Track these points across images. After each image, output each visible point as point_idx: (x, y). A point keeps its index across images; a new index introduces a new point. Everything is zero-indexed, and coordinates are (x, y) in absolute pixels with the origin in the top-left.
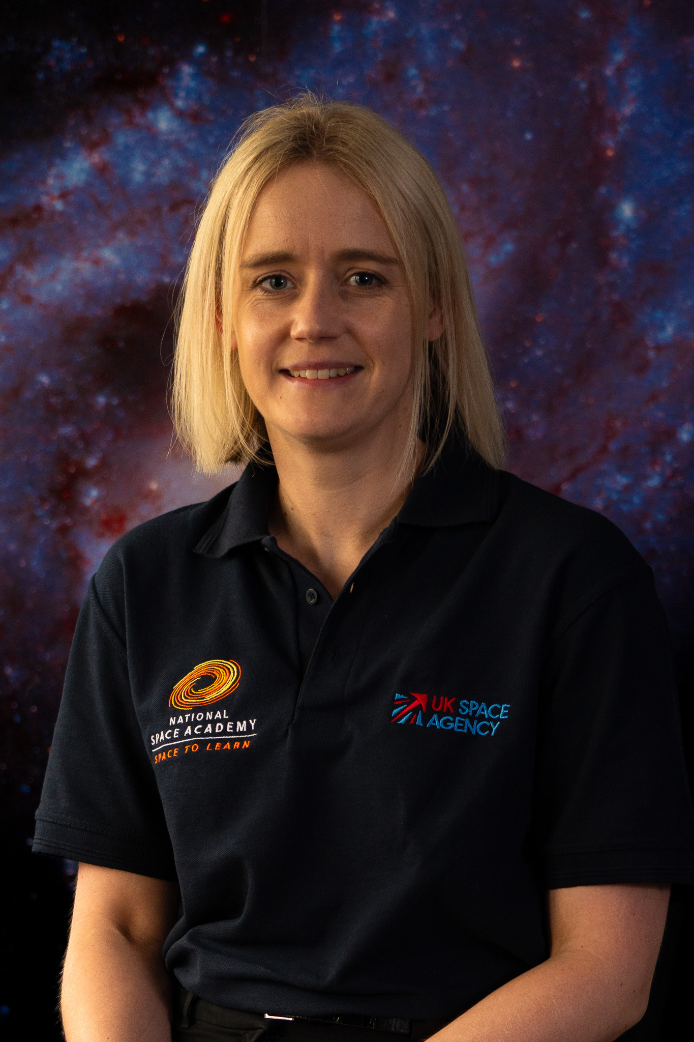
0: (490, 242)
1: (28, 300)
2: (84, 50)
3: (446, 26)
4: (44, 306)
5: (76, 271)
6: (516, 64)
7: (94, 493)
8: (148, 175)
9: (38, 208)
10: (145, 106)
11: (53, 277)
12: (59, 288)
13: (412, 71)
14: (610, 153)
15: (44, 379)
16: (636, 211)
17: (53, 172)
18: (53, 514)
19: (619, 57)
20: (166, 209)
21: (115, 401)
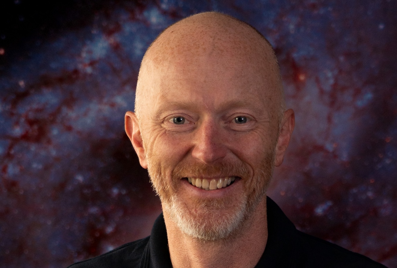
0: (358, 93)
1: (69, 129)
4: (79, 133)
5: (100, 111)
9: (76, 72)
10: (142, 7)
11: (86, 114)
12: (89, 121)
15: (80, 178)
17: (85, 49)
21: (124, 192)
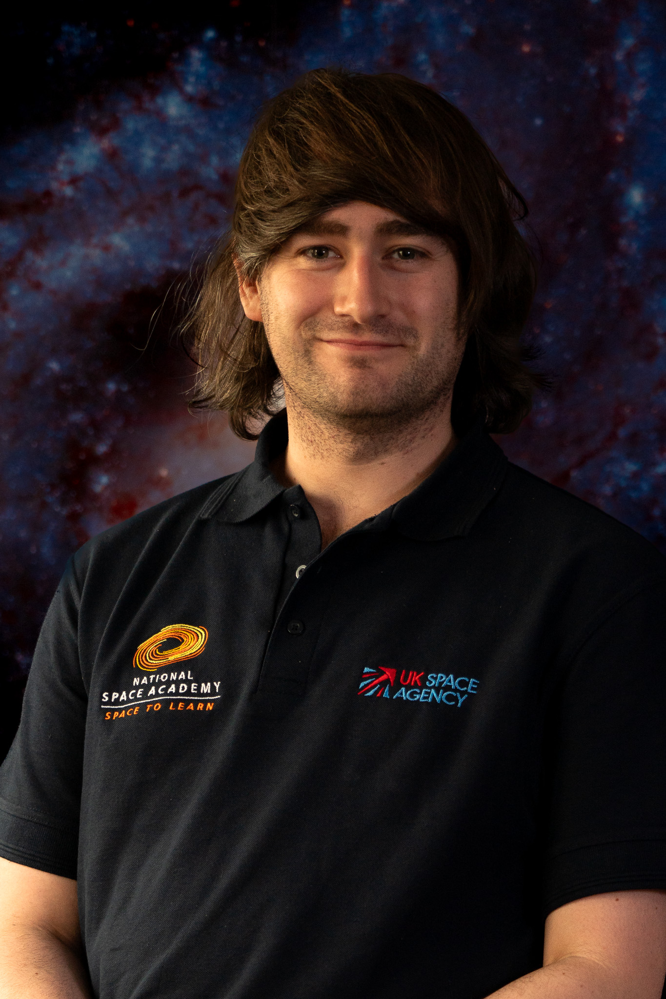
1: (38, 286)
2: (93, 35)
3: (455, 11)
4: (53, 292)
5: (86, 257)
6: (526, 49)
7: (104, 480)
8: (158, 160)
9: (48, 194)
10: (155, 91)
11: (63, 263)
12: (69, 274)
13: (422, 57)
14: (620, 139)
15: (54, 366)
16: (646, 197)
17: (63, 157)
18: (63, 502)
19: (629, 42)
20: (175, 194)
21: (125, 388)
